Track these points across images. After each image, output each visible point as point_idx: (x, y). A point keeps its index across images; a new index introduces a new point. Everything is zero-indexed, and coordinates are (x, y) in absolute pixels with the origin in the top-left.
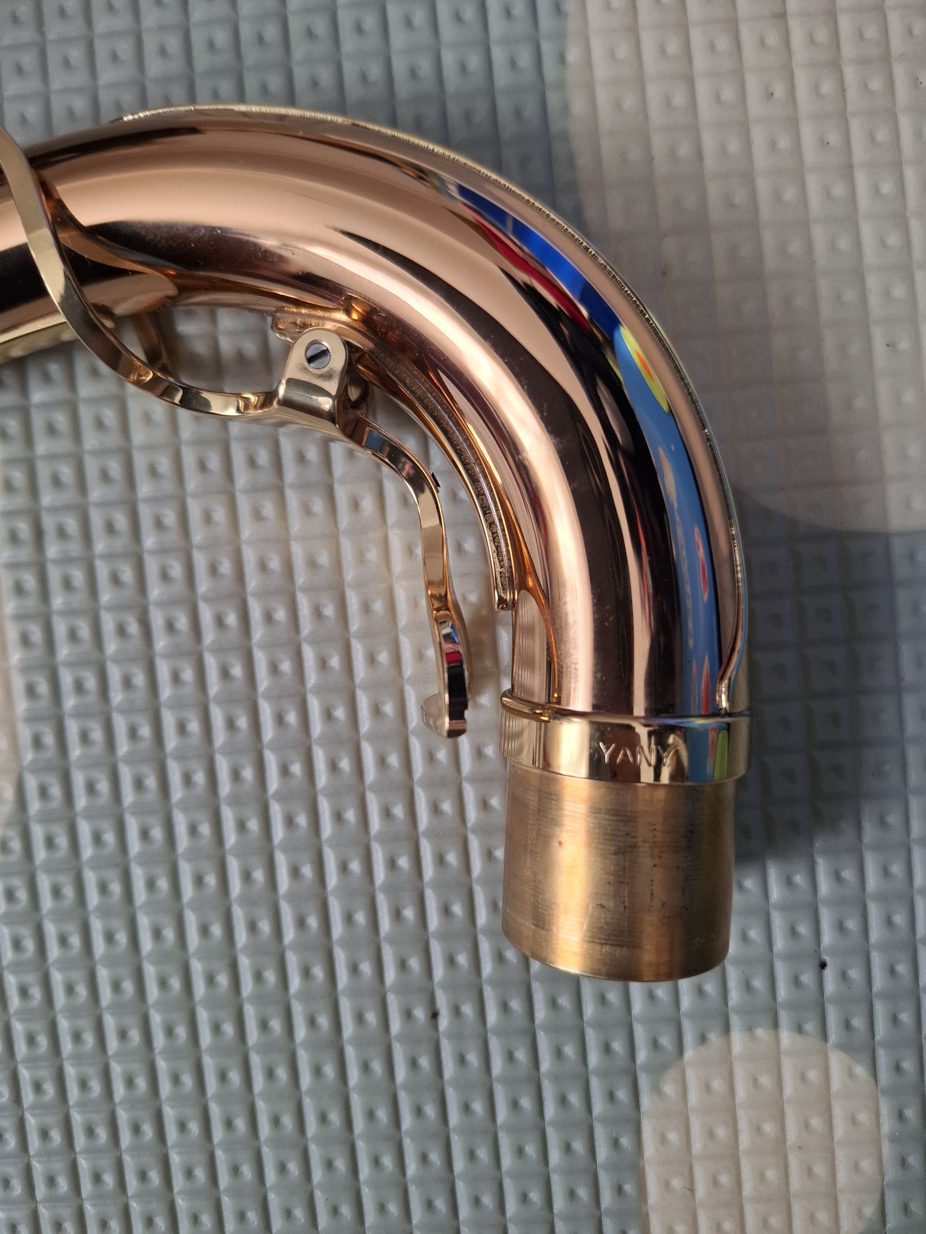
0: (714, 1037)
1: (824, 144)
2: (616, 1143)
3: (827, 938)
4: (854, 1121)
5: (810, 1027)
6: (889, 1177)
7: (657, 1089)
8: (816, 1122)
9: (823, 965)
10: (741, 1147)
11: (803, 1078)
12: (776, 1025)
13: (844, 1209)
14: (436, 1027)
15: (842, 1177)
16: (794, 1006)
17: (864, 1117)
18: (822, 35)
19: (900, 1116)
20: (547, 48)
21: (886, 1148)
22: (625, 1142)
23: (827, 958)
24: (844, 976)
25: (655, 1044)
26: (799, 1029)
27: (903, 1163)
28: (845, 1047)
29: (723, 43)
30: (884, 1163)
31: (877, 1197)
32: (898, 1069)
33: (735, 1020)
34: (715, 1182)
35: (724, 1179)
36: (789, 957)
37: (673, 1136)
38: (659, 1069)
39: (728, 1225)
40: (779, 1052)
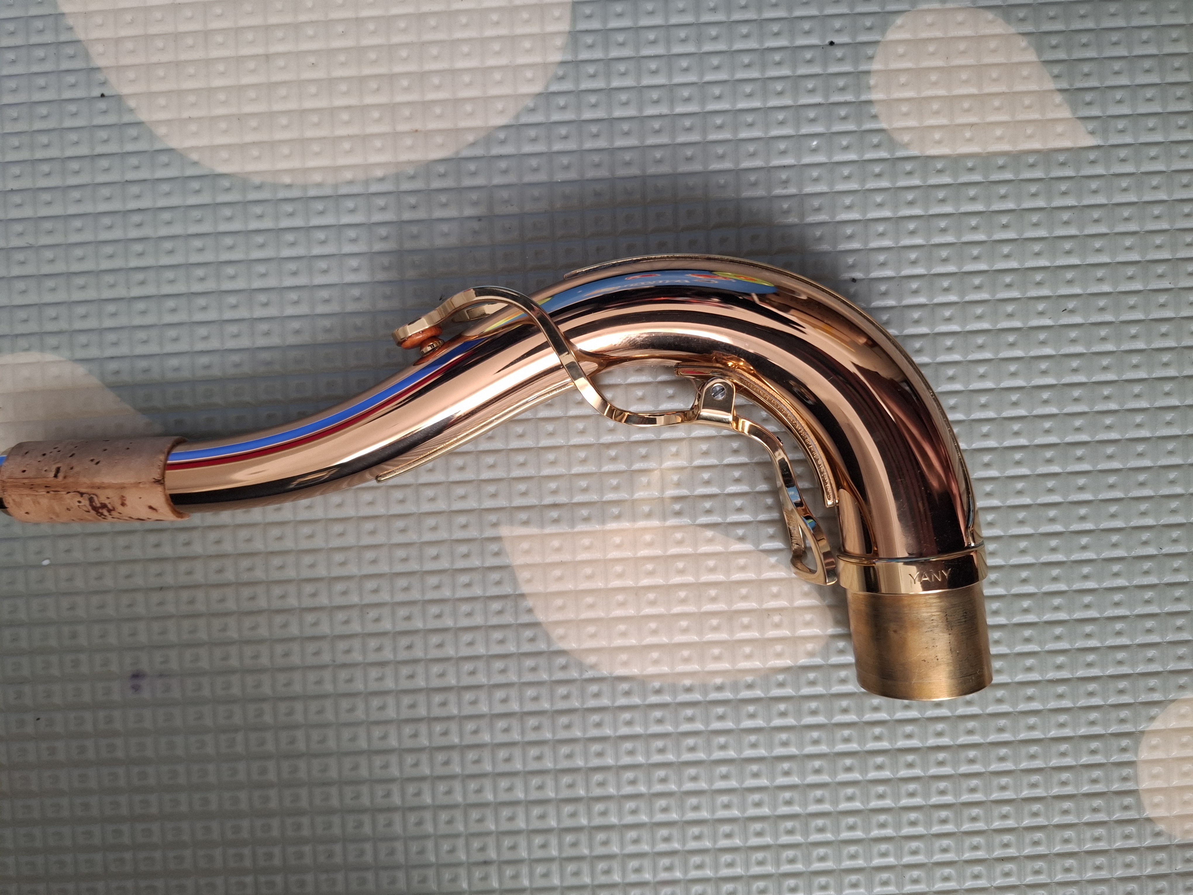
0: (874, 110)
1: (343, 34)
2: (940, 171)
3: (814, 40)
4: (931, 25)
5: (870, 52)
7: (906, 146)
8: (931, 48)
9: (832, 43)
10: (946, 94)
11: (902, 56)
12: (868, 73)
13: (988, 31)
14: (862, 280)
15: (968, 32)
16: (856, 61)
17: (929, 19)
18: (280, 34)
20: (281, 195)
21: (950, 5)
22: (939, 165)
23: (827, 42)
24: (839, 31)
25: (877, 146)
26: (871, 58)
28: (884, 30)
29: (283, 91)
30: (960, 6)
31: (981, 10)
33: (863, 98)
34: (968, 110)
35: (966, 105)
36: (825, 64)
37: (937, 136)
38: (893, 144)
39: (997, 103)
40: (885, 70)
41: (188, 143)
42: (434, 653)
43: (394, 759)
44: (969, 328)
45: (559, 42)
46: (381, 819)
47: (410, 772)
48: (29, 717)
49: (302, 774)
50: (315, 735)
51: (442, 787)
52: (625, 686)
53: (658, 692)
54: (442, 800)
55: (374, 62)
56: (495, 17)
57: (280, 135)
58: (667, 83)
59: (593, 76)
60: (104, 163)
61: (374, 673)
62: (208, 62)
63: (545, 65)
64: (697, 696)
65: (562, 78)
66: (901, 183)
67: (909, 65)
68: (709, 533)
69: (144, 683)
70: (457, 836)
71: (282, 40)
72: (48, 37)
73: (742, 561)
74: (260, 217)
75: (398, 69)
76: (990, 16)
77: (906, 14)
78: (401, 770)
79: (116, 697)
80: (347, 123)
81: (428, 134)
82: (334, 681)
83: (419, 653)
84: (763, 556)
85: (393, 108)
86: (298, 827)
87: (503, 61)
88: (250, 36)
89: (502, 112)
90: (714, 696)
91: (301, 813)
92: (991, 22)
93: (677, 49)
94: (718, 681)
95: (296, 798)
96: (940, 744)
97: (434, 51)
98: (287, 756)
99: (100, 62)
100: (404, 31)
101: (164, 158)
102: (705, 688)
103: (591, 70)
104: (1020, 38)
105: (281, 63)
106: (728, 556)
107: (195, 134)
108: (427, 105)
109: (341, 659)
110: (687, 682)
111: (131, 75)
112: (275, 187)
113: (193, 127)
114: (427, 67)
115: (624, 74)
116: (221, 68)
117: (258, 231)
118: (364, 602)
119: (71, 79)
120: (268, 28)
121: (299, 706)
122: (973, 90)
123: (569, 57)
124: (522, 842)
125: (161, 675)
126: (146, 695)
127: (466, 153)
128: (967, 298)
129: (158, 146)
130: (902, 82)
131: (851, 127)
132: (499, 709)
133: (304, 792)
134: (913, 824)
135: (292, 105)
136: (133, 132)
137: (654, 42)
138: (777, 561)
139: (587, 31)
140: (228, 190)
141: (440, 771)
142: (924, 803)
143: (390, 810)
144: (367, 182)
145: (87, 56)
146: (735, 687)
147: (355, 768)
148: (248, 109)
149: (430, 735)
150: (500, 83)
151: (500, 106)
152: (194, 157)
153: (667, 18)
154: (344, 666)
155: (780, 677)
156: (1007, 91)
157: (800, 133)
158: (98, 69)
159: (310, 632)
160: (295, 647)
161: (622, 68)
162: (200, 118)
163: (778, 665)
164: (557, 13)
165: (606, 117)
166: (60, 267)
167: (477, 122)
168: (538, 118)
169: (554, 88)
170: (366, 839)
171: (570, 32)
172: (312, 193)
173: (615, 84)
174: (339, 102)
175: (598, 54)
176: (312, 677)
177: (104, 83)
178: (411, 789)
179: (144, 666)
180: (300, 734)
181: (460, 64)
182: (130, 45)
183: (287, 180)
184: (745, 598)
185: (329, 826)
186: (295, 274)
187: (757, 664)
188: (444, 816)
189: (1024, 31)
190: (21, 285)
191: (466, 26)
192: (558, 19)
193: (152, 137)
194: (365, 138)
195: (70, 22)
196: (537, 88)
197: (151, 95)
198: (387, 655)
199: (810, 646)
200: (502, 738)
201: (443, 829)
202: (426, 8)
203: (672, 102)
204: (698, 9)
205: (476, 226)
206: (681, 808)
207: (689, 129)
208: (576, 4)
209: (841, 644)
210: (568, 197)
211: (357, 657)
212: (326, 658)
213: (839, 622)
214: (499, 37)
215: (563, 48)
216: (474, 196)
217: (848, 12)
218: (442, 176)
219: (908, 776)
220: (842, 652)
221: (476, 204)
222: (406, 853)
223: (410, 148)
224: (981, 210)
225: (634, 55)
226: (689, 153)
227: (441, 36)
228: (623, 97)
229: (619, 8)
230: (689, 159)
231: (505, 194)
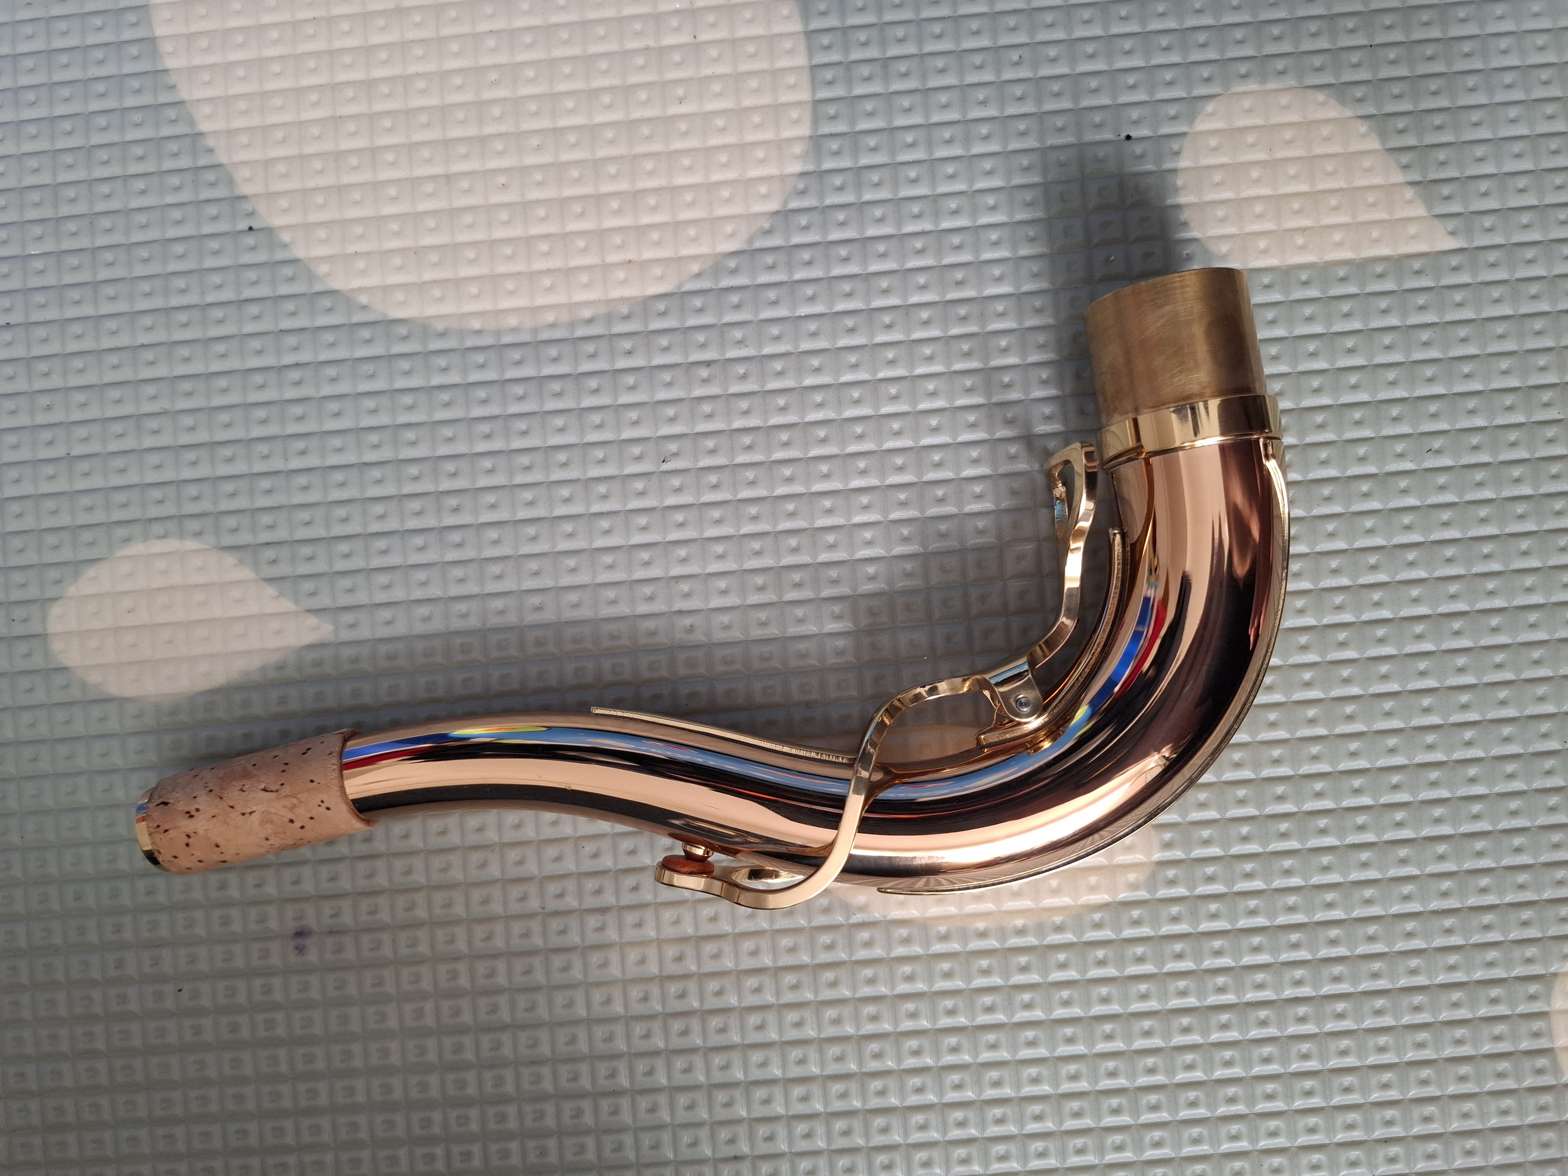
0: (1184, 217)
1: (539, 148)
2: (1267, 288)
3: (1107, 135)
4: (1249, 111)
5: (1175, 146)
6: (1293, 83)
7: (1224, 258)
8: (1250, 139)
9: (1128, 137)
10: (1270, 193)
11: (1215, 149)
12: (1175, 171)
13: (1320, 115)
15: (1294, 118)
16: (1159, 156)
17: (1247, 103)
18: (462, 149)
19: (1245, 77)
20: (470, 343)
21: (1271, 85)
22: (1266, 280)
23: (1123, 135)
24: (1136, 122)
25: (1188, 259)
26: (1177, 153)
27: (1282, 73)
28: (1191, 118)
29: (468, 219)
31: (1310, 91)
32: (1208, 80)
33: (1169, 202)
34: (1298, 212)
35: (1296, 206)
36: (1122, 163)
37: (1262, 244)
38: (1208, 255)
39: (1334, 202)
40: (1195, 168)
41: (355, 283)
43: (619, 1029)
44: (1311, 476)
45: (798, 149)
46: (605, 1105)
47: (640, 1045)
48: (168, 988)
49: (507, 1051)
50: (522, 1001)
51: (679, 1063)
52: (904, 932)
53: (944, 938)
54: (680, 1079)
55: (577, 181)
56: (720, 122)
57: (465, 272)
58: (930, 193)
59: (840, 189)
60: (253, 309)
61: (593, 921)
62: (377, 185)
63: (782, 178)
64: (992, 943)
65: (803, 193)
67: (1224, 160)
69: (309, 942)
70: (700, 1125)
71: (465, 157)
72: (184, 162)
74: (445, 370)
75: (606, 188)
76: (1321, 97)
77: (1217, 98)
78: (629, 1044)
79: (275, 960)
80: (547, 255)
81: (645, 265)
82: (545, 933)
85: (601, 235)
86: (502, 1118)
87: (731, 175)
88: (426, 153)
89: (732, 235)
90: (1015, 941)
91: (505, 1100)
92: (1323, 104)
93: (941, 152)
94: (1019, 922)
95: (499, 1081)
96: (1299, 995)
97: (649, 165)
98: (488, 1029)
99: (246, 189)
100: (612, 142)
101: (327, 302)
102: (1002, 933)
103: (838, 181)
104: (1359, 121)
105: (465, 184)
107: (363, 273)
108: (641, 230)
109: (552, 905)
110: (981, 925)
111: (284, 203)
112: (462, 333)
113: (361, 264)
114: (641, 185)
115: (877, 185)
116: (392, 192)
117: (442, 387)
118: (579, 834)
119: (212, 210)
120: (447, 143)
121: (501, 966)
122: (1304, 188)
123: (810, 167)
124: (781, 1131)
125: (331, 932)
126: (312, 956)
127: (689, 287)
128: (1308, 440)
129: (318, 288)
130: (1217, 181)
132: (748, 963)
133: (508, 1074)
134: (1270, 1097)
135: (479, 235)
136: (288, 271)
137: (912, 145)
139: (832, 135)
140: (405, 338)
141: (677, 1042)
142: (1282, 1071)
143: (616, 1093)
144: (572, 325)
145: (231, 182)
146: (1040, 930)
147: (572, 1041)
148: (427, 241)
149: (663, 998)
150: (728, 201)
151: (729, 228)
152: (363, 299)
153: (927, 117)
154: (556, 913)
155: (1097, 917)
156: (1346, 186)
158: (244, 197)
159: (513, 872)
160: (496, 892)
161: (875, 177)
162: (369, 253)
163: (1092, 902)
164: (794, 114)
165: (858, 237)
166: (201, 436)
167: (703, 249)
168: (776, 241)
169: (794, 205)
170: (586, 1132)
171: (811, 137)
172: (507, 339)
173: (867, 197)
174: (536, 230)
175: (845, 162)
176: (517, 928)
177: (251, 214)
178: (641, 1066)
179: (310, 921)
180: (503, 1001)
181: (681, 180)
182: (281, 168)
183: (476, 325)
185: (540, 1116)
186: (488, 437)
187: (1066, 900)
188: (682, 1100)
189: (1364, 114)
190: (154, 459)
191: (686, 134)
192: (797, 122)
193: (311, 277)
194: (569, 272)
195: (210, 142)
196: (773, 205)
197: (309, 227)
198: (608, 899)
199: (1132, 877)
200: (752, 1000)
201: (683, 1116)
202: (637, 114)
203: (937, 216)
204: (964, 103)
205: (704, 373)
206: (978, 1083)
207: (958, 248)
208: (817, 103)
209: (1171, 873)
210: (814, 335)
211: (571, 902)
212: (534, 904)
213: (1168, 846)
214: (725, 147)
215: (804, 156)
216: (701, 338)
217: (1147, 99)
218: (663, 314)
219: (1261, 1036)
220: (1172, 883)
221: (703, 346)
222: (637, 1147)
223: (624, 282)
224: (1320, 332)
225: (889, 161)
226: (959, 275)
227: (656, 147)
228: (878, 212)
229: (869, 106)
230: (960, 284)
231: (738, 334)
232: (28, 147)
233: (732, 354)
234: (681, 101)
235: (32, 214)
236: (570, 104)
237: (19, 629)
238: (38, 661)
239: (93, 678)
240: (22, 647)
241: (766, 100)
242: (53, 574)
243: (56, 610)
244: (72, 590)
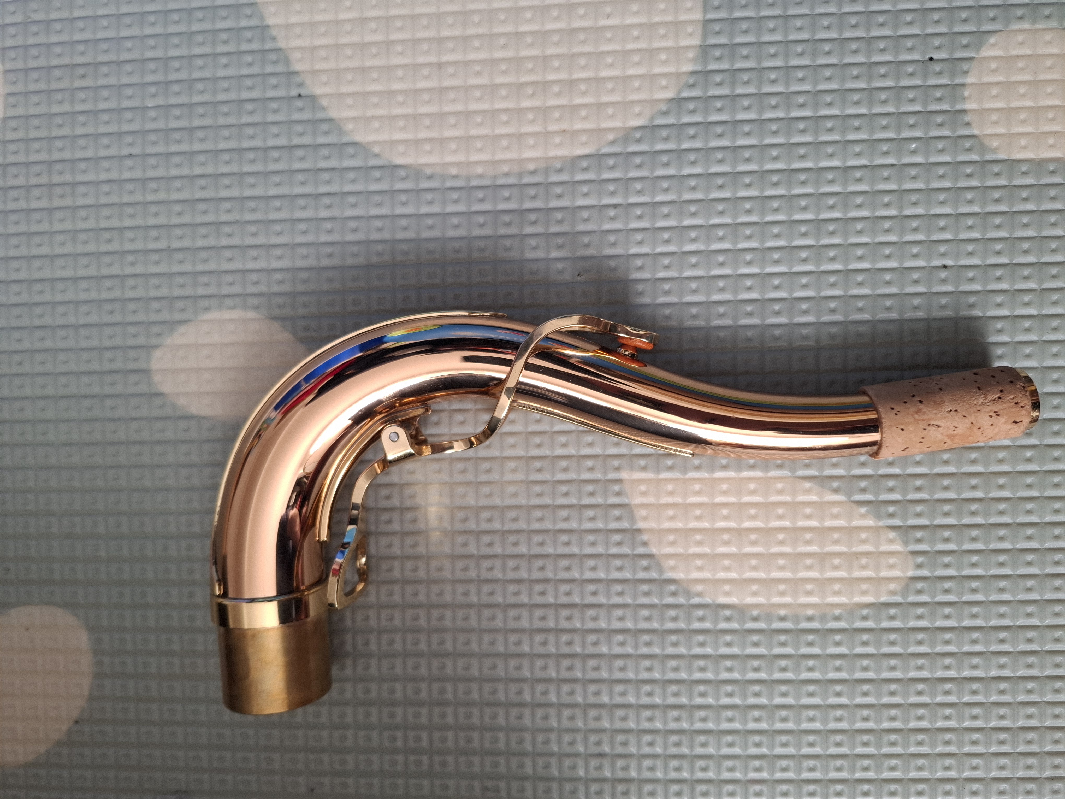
0: (967, 118)
1: (505, 46)
2: (1024, 173)
3: (916, 56)
4: (1022, 44)
5: (965, 67)
6: (1056, 25)
7: (995, 150)
8: (1021, 64)
9: (931, 59)
10: (1033, 105)
11: (994, 71)
12: (963, 85)
14: (952, 267)
15: (1055, 51)
16: (953, 74)
17: (1020, 38)
18: (451, 45)
19: (1021, 18)
20: (448, 184)
21: (1039, 26)
22: (1024, 168)
23: (927, 57)
24: (938, 48)
25: (969, 150)
26: (966, 72)
27: (1048, 17)
28: (978, 47)
29: (452, 95)
30: (1048, 27)
32: (993, 19)
33: (958, 107)
34: (1052, 120)
35: (1050, 115)
36: (925, 76)
37: (1023, 142)
38: (983, 148)
40: (979, 84)
41: (371, 138)
42: (563, 575)
43: (526, 662)
44: (1045, 312)
45: (690, 54)
46: (514, 712)
47: (539, 674)
49: (449, 671)
50: (461, 638)
51: (566, 688)
52: (728, 613)
53: (755, 619)
54: (566, 699)
55: (531, 71)
56: (636, 33)
57: (448, 133)
58: (784, 91)
59: (720, 84)
60: (300, 153)
61: (512, 588)
62: (390, 68)
63: (678, 75)
64: (788, 625)
65: (692, 86)
66: (989, 183)
67: (1001, 79)
68: (807, 485)
70: (577, 730)
71: (453, 50)
72: (255, 46)
73: (835, 510)
74: (430, 203)
75: (551, 77)
77: (1000, 33)
78: (532, 673)
80: (506, 123)
81: (575, 133)
82: (479, 593)
83: (549, 574)
84: (855, 506)
85: (545, 111)
86: (443, 715)
87: (642, 71)
88: (425, 47)
89: (639, 115)
90: (804, 625)
91: (446, 703)
93: (795, 62)
94: (810, 612)
95: (442, 691)
96: (1002, 675)
97: (582, 62)
98: (437, 655)
99: (297, 67)
100: (557, 44)
101: (351, 150)
102: (796, 618)
103: (718, 79)
105: (451, 70)
106: (821, 506)
107: (377, 131)
108: (575, 108)
109: (485, 575)
110: (782, 612)
111: (324, 78)
112: (443, 177)
113: (376, 124)
114: (576, 76)
115: (747, 83)
116: (400, 73)
117: (428, 215)
118: (505, 529)
119: (274, 81)
120: (440, 40)
121: (448, 613)
122: (1057, 102)
123: (699, 68)
124: (633, 739)
127: (605, 150)
128: (1045, 286)
129: (345, 140)
130: (993, 94)
131: (947, 133)
132: (616, 625)
133: (449, 687)
134: (974, 743)
135: (459, 107)
136: (325, 127)
137: (774, 56)
138: (867, 511)
139: (716, 46)
140: (404, 179)
141: (565, 674)
142: (985, 726)
143: (521, 705)
144: (520, 175)
145: (287, 62)
146: (823, 618)
147: (493, 667)
148: (423, 109)
149: (557, 644)
150: (638, 89)
151: (637, 109)
152: (376, 150)
153: (786, 35)
154: (487, 581)
155: (865, 612)
157: (901, 137)
158: (296, 73)
159: (460, 551)
160: (447, 564)
161: (745, 77)
162: (381, 117)
163: (863, 601)
164: (690, 29)
165: (729, 120)
166: (261, 240)
167: (617, 124)
168: (670, 120)
169: (685, 94)
170: (500, 729)
171: (700, 46)
172: (474, 183)
173: (739, 91)
174: (499, 105)
175: (724, 66)
176: (460, 589)
177: (301, 85)
178: (539, 688)
180: (448, 637)
181: (604, 73)
182: (323, 53)
183: (454, 171)
184: (837, 542)
185: (469, 716)
187: (842, 599)
188: (566, 713)
190: (228, 254)
191: (610, 40)
192: (691, 34)
193: (341, 131)
194: (521, 136)
195: (274, 32)
196: (670, 94)
197: (341, 96)
198: (523, 574)
199: (892, 586)
200: (618, 650)
201: (566, 724)
202: (576, 24)
203: (789, 107)
204: (813, 28)
205: (612, 213)
206: (771, 718)
207: (803, 131)
208: (707, 22)
209: (920, 585)
210: (694, 189)
211: (498, 574)
212: (472, 574)
213: (919, 566)
214: (638, 50)
215: (694, 60)
216: (611, 187)
217: (947, 31)
218: (586, 169)
219: (972, 701)
220: (920, 592)
221: (613, 194)
222: (534, 742)
223: (559, 145)
224: (1060, 208)
225: (756, 66)
226: (802, 151)
227: (588, 48)
228: (746, 103)
229: (744, 26)
230: (802, 157)
231: (638, 186)
232: (148, 31)
233: (632, 200)
234: (608, 16)
235: (149, 78)
236: (529, 15)
237: (131, 365)
238: (143, 388)
239: (181, 401)
240: (133, 378)
241: (669, 18)
242: (156, 329)
243: (157, 354)
244: (168, 341)
